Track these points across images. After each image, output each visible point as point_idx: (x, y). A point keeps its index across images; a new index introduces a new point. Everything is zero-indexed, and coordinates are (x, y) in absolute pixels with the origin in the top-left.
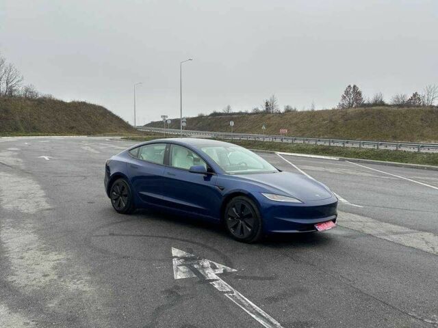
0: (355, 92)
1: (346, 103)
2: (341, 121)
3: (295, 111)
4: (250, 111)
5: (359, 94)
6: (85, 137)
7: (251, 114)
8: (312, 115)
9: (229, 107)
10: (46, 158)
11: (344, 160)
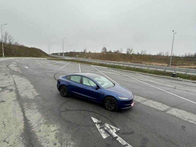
0: (105, 49)
1: (103, 51)
2: (102, 56)
3: (91, 53)
4: (80, 52)
5: (106, 49)
6: (36, 58)
7: (80, 53)
8: (95, 54)
9: (74, 51)
10: (27, 67)
11: (109, 69)
